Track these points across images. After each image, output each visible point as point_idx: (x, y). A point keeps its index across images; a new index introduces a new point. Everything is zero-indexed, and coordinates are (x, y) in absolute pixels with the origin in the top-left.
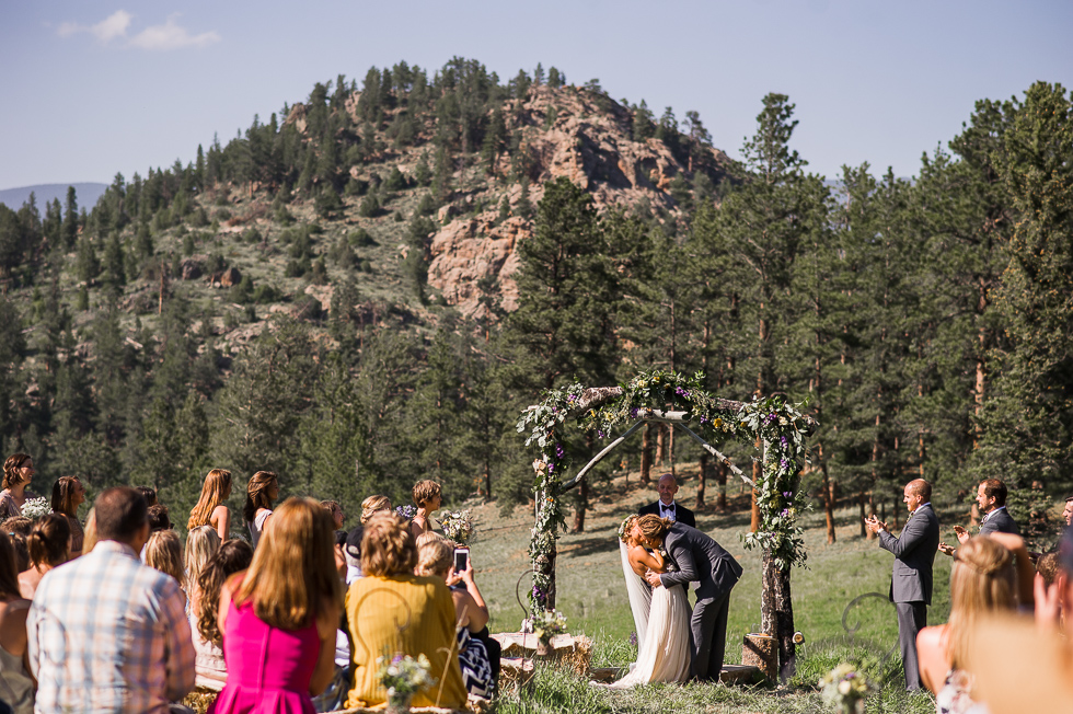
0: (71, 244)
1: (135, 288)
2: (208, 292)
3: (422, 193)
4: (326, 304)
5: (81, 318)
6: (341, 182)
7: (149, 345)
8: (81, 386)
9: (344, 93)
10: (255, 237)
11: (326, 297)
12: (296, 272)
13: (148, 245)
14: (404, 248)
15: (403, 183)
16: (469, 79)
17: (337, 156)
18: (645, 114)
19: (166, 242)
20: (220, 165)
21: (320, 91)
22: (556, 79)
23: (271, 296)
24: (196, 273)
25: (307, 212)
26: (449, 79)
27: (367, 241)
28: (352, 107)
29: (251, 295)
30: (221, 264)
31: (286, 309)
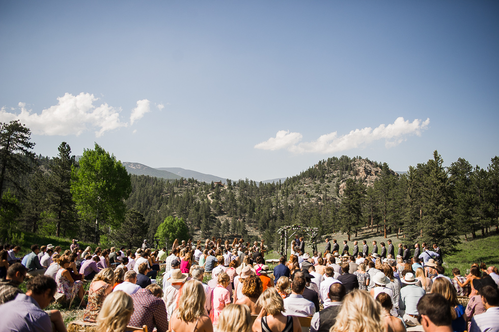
0: (280, 189)
1: (291, 195)
2: (302, 196)
3: (338, 178)
4: (322, 198)
5: (282, 201)
6: (324, 177)
7: (292, 205)
8: (281, 212)
9: (324, 162)
10: (310, 187)
11: (322, 196)
12: (317, 192)
13: (292, 188)
14: (335, 188)
15: (334, 177)
16: (345, 159)
17: (323, 173)
18: (376, 163)
19: (295, 188)
20: (304, 175)
21: (320, 162)
22: (360, 158)
23: (312, 196)
24: (300, 193)
25: (318, 182)
26: (342, 159)
27: (328, 187)
28: (325, 164)
29: (309, 196)
30: (304, 191)
31: (315, 198)
